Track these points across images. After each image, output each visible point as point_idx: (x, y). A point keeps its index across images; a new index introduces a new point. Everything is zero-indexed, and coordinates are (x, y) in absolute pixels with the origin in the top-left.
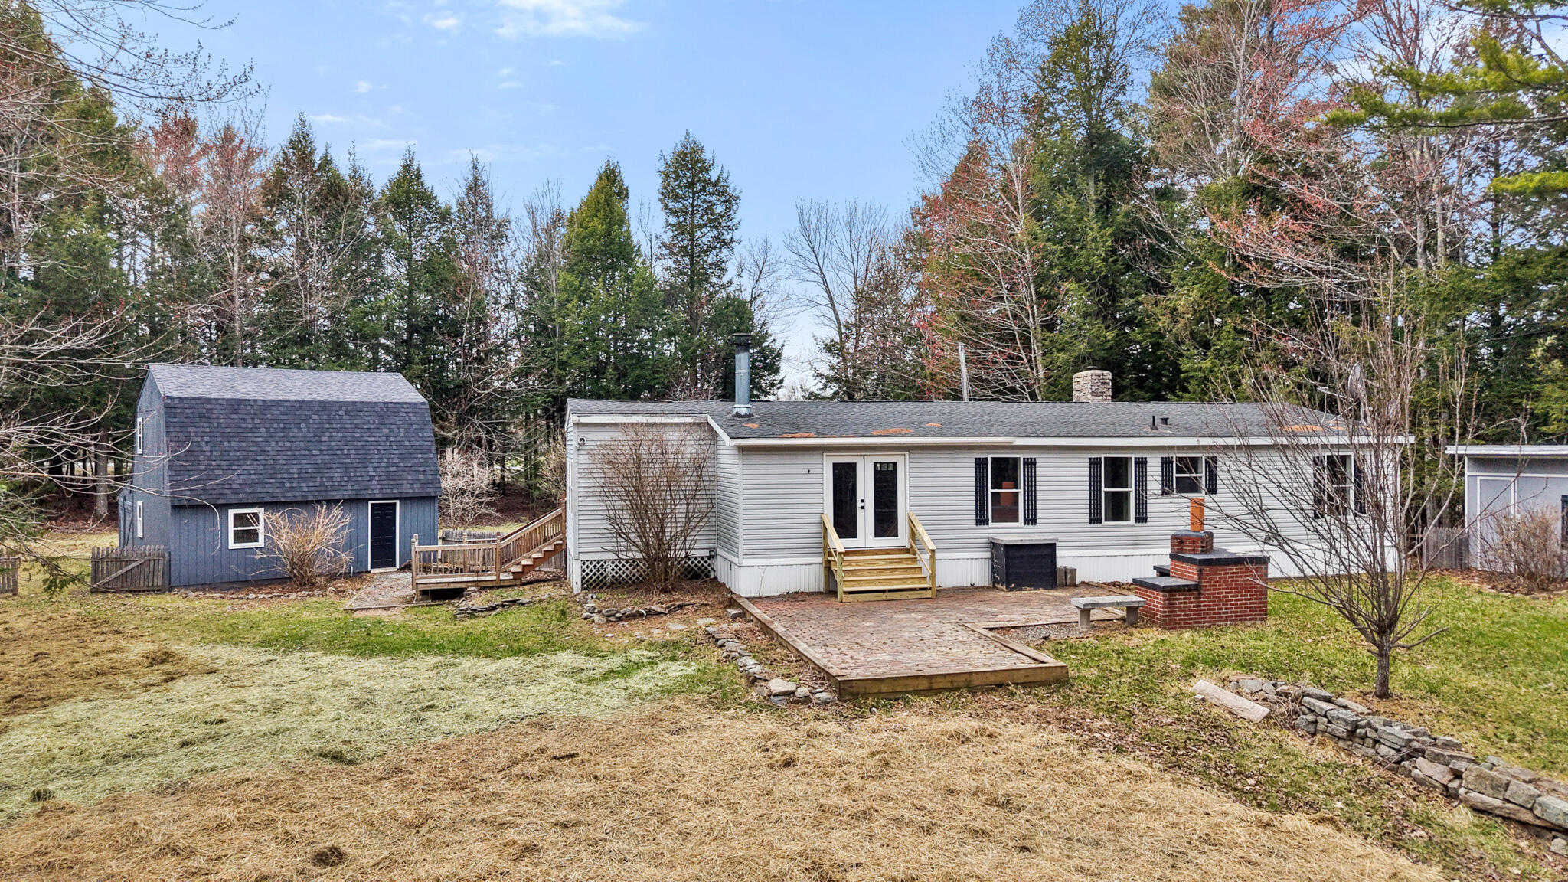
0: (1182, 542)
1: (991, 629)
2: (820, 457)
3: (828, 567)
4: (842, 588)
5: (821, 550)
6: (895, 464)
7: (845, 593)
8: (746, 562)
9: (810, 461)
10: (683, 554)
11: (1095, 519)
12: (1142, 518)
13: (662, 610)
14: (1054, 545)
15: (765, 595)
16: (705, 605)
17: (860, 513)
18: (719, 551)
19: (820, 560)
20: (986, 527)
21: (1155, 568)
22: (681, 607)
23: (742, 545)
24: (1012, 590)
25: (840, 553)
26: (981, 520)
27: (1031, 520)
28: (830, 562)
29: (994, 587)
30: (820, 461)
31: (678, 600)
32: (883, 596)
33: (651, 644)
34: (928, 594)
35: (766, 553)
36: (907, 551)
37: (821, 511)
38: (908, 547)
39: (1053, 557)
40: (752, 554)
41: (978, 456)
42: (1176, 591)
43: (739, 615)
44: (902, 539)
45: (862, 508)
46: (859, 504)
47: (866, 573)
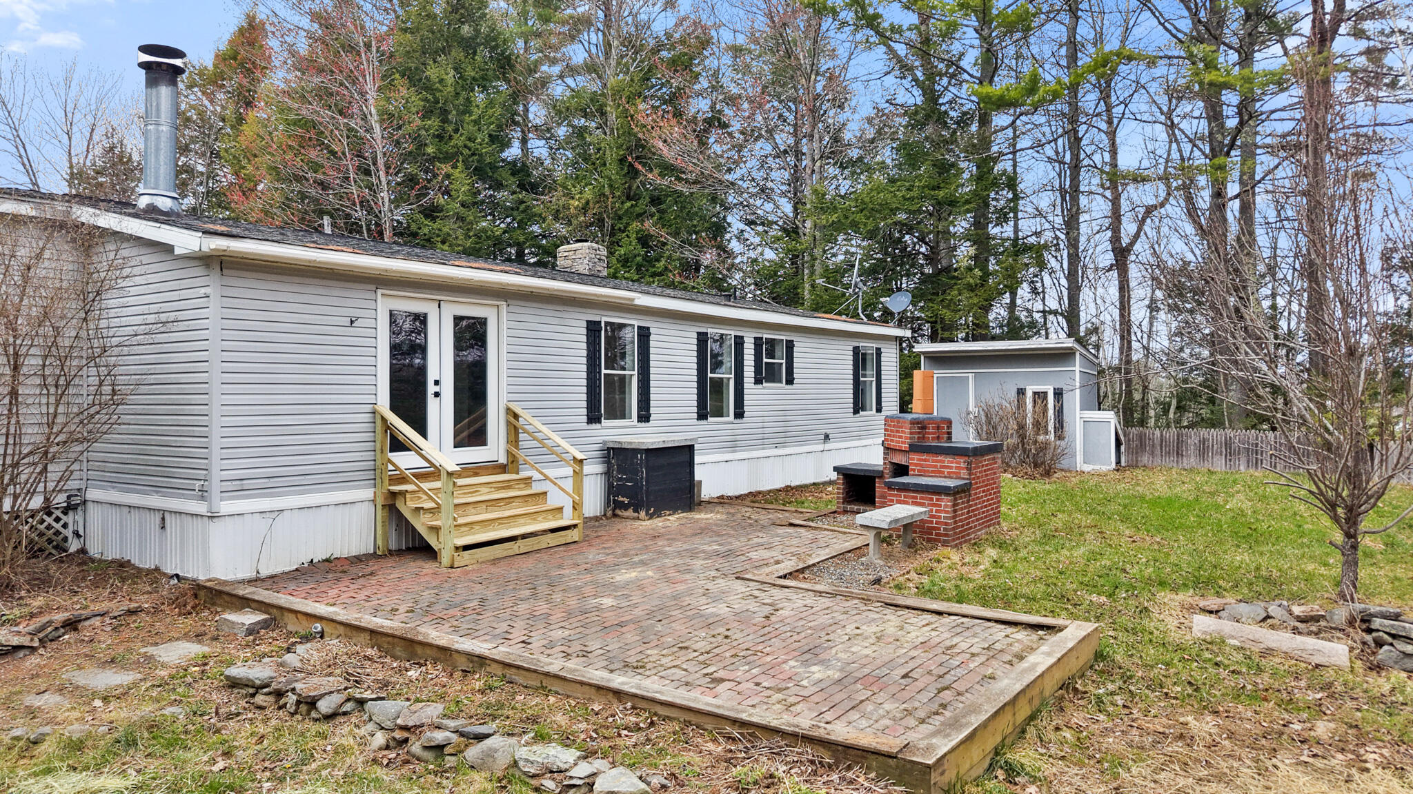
0: (924, 428)
1: (785, 577)
2: (371, 295)
3: (391, 507)
4: (445, 544)
5: (370, 475)
6: (483, 322)
7: (457, 548)
8: (226, 507)
9: (353, 301)
10: (37, 502)
11: (702, 416)
12: (739, 414)
13: (25, 641)
14: (690, 449)
15: (264, 573)
16: (131, 612)
17: (432, 403)
18: (92, 494)
19: (368, 493)
20: (598, 426)
22: (72, 625)
23: (219, 471)
24: (651, 517)
25: (450, 474)
26: (593, 417)
27: (644, 417)
28: (393, 495)
30: (371, 304)
31: (47, 608)
32: (514, 547)
33: (77, 746)
35: (269, 485)
36: (503, 469)
37: (371, 399)
38: (503, 460)
39: (691, 464)
40: (240, 488)
41: (589, 318)
43: (265, 625)
44: (494, 449)
45: (437, 395)
46: (431, 388)
47: (470, 509)
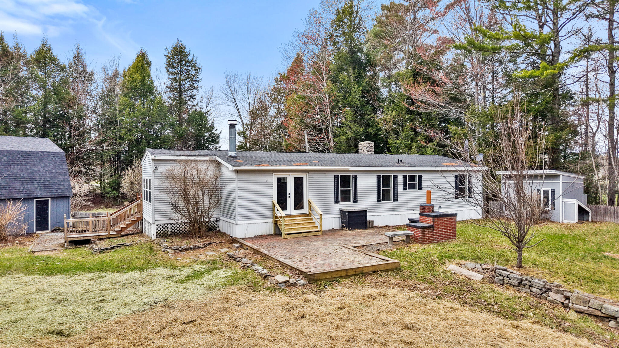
0: (424, 208)
1: (354, 247)
2: (272, 175)
3: (276, 223)
4: (284, 232)
5: (272, 216)
6: (303, 178)
7: (285, 234)
8: (239, 222)
9: (267, 177)
10: (207, 220)
11: (379, 201)
12: (396, 200)
13: (201, 246)
14: (366, 211)
15: (247, 237)
16: (220, 243)
17: (288, 199)
18: (221, 218)
19: (271, 220)
20: (338, 204)
21: (409, 219)
22: (210, 244)
23: (237, 214)
24: (350, 230)
25: (283, 217)
26: (337, 202)
27: (355, 201)
28: (277, 221)
29: (342, 229)
30: (272, 177)
31: (207, 241)
32: (301, 235)
33: (202, 262)
34: (320, 233)
35: (248, 218)
36: (307, 215)
37: (272, 199)
38: (308, 213)
39: (366, 216)
40: (242, 218)
41: (336, 175)
42: (425, 228)
43: (240, 246)
44: (306, 210)
45: (289, 197)
46: (288, 195)
47: (293, 225)
